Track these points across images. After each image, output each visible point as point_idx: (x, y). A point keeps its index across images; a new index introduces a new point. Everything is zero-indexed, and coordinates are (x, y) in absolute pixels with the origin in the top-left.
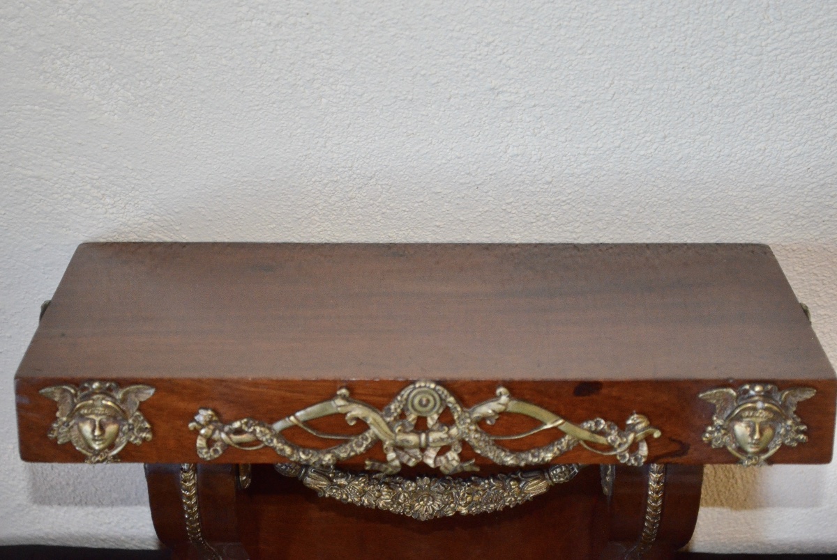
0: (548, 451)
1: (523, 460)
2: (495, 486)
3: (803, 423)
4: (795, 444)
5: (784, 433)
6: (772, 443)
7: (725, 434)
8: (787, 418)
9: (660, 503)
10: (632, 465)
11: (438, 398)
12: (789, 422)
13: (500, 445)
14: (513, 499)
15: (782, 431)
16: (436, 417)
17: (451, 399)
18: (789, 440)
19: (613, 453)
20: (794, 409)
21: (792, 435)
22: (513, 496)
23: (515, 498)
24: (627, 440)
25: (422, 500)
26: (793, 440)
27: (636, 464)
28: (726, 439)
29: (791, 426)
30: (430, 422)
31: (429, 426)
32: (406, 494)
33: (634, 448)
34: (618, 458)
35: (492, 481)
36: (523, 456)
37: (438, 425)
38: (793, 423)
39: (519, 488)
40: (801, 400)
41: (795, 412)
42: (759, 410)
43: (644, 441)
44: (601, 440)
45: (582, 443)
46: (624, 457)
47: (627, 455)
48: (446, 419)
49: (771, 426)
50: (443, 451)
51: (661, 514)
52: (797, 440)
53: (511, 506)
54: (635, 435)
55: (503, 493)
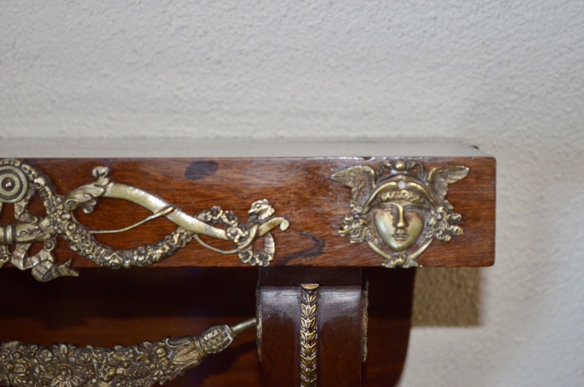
0: (156, 247)
1: (127, 259)
2: (140, 355)
3: (455, 211)
4: (448, 238)
5: (435, 223)
6: (422, 237)
7: (364, 225)
8: (435, 205)
9: (314, 356)
10: (257, 265)
11: (23, 179)
12: (440, 209)
13: (100, 240)
14: (161, 373)
15: (432, 221)
16: (24, 204)
17: (40, 181)
18: (441, 233)
19: (234, 251)
20: (445, 193)
21: (444, 226)
22: (161, 368)
23: (163, 371)
24: (249, 233)
25: (60, 374)
26: (446, 232)
27: (261, 264)
28: (367, 232)
29: (442, 214)
30: (18, 212)
31: (16, 217)
32: (42, 367)
33: (258, 242)
34: (241, 256)
35: (136, 349)
36: (128, 254)
37: (27, 215)
38: (444, 209)
39: (168, 359)
40: (452, 182)
41: (446, 197)
42: (402, 190)
43: (270, 234)
44: (220, 233)
45: (196, 237)
46: (247, 255)
47: (251, 253)
48: (36, 208)
49: (418, 215)
50: (34, 248)
51: (317, 371)
52: (450, 233)
53: (161, 383)
54: (258, 227)
55: (149, 365)
